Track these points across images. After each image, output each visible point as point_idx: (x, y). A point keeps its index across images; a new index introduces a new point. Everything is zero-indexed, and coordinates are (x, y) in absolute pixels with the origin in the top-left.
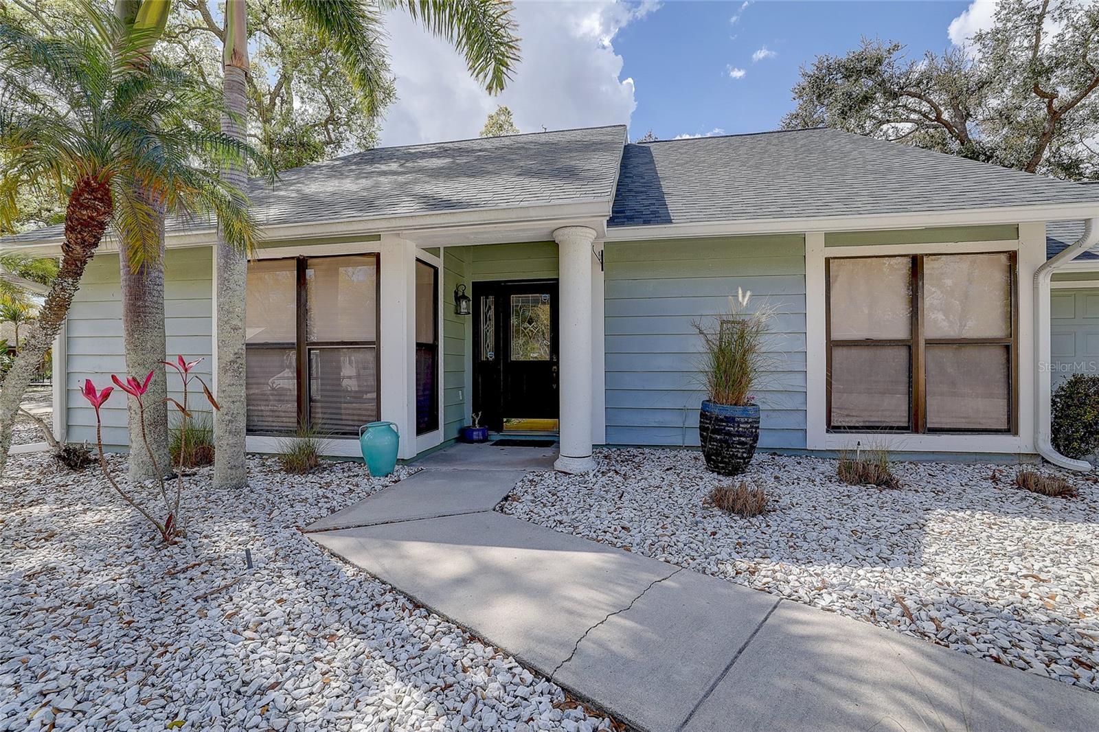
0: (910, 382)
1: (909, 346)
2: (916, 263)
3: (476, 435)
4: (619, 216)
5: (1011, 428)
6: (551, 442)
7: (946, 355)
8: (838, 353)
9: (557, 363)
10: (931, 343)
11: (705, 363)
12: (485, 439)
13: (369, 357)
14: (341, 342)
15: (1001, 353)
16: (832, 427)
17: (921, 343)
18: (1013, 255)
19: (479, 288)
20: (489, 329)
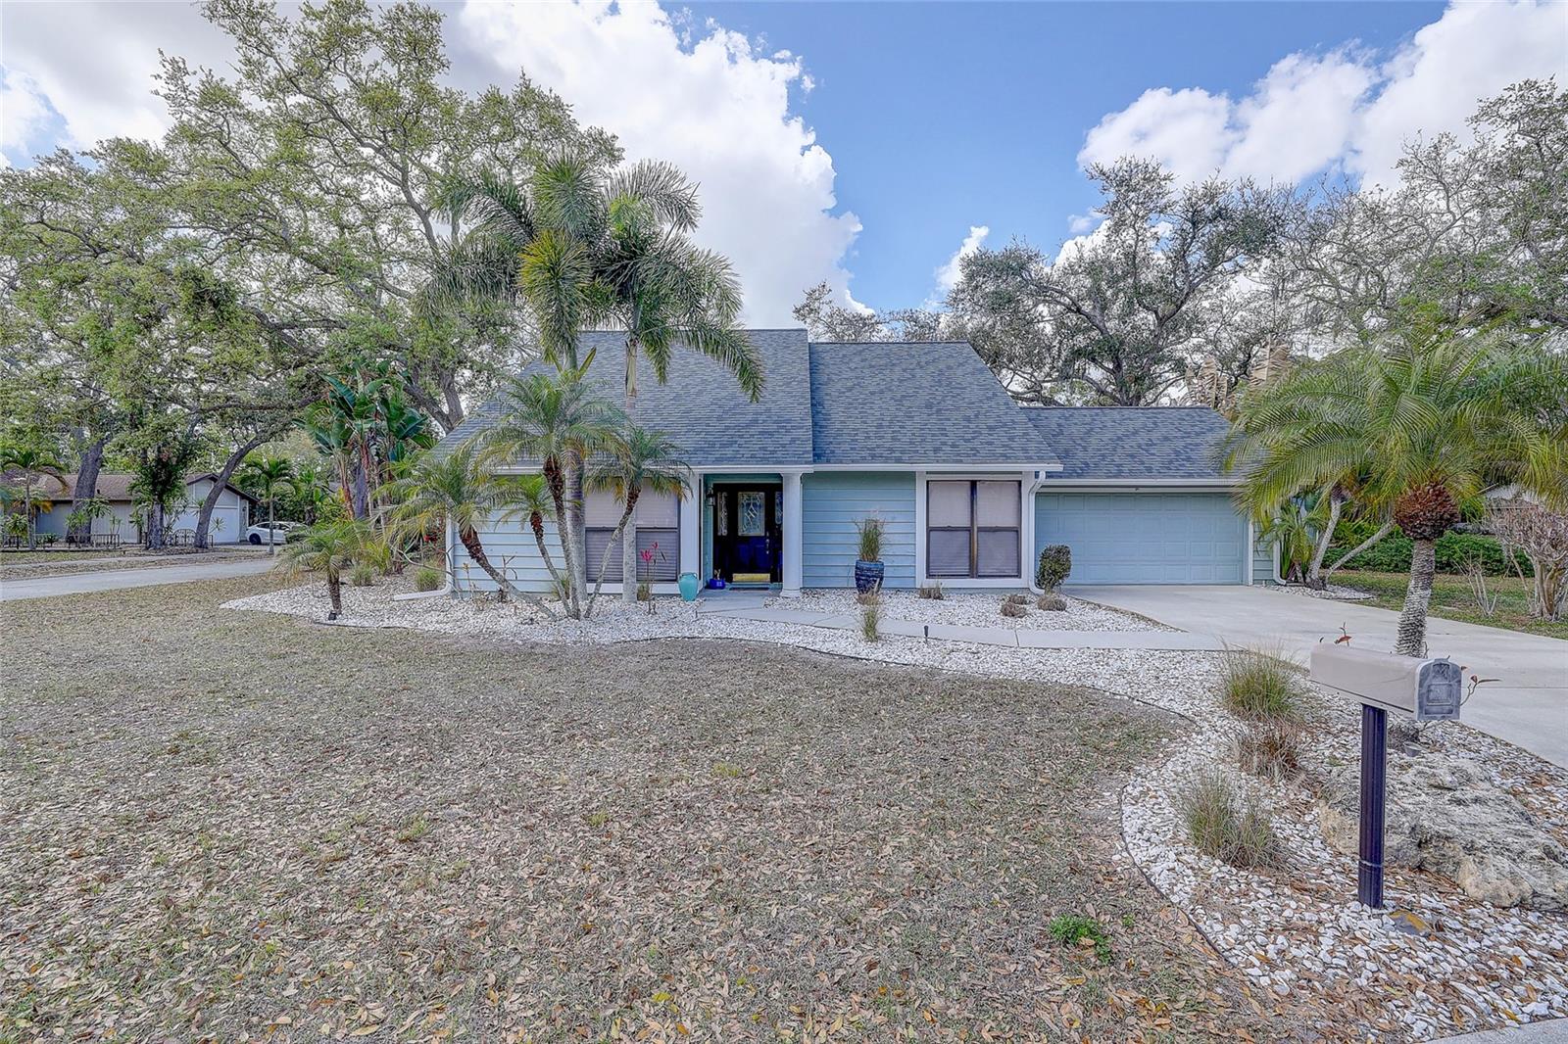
0: (970, 551)
1: (969, 530)
2: (973, 484)
3: (719, 584)
4: (816, 456)
5: (1019, 576)
6: (778, 588)
7: (988, 537)
8: (932, 534)
10: (980, 530)
11: (857, 539)
12: (723, 587)
13: (673, 536)
14: (655, 528)
15: (1013, 534)
16: (929, 576)
17: (976, 529)
18: (1020, 482)
19: (718, 488)
20: (723, 515)
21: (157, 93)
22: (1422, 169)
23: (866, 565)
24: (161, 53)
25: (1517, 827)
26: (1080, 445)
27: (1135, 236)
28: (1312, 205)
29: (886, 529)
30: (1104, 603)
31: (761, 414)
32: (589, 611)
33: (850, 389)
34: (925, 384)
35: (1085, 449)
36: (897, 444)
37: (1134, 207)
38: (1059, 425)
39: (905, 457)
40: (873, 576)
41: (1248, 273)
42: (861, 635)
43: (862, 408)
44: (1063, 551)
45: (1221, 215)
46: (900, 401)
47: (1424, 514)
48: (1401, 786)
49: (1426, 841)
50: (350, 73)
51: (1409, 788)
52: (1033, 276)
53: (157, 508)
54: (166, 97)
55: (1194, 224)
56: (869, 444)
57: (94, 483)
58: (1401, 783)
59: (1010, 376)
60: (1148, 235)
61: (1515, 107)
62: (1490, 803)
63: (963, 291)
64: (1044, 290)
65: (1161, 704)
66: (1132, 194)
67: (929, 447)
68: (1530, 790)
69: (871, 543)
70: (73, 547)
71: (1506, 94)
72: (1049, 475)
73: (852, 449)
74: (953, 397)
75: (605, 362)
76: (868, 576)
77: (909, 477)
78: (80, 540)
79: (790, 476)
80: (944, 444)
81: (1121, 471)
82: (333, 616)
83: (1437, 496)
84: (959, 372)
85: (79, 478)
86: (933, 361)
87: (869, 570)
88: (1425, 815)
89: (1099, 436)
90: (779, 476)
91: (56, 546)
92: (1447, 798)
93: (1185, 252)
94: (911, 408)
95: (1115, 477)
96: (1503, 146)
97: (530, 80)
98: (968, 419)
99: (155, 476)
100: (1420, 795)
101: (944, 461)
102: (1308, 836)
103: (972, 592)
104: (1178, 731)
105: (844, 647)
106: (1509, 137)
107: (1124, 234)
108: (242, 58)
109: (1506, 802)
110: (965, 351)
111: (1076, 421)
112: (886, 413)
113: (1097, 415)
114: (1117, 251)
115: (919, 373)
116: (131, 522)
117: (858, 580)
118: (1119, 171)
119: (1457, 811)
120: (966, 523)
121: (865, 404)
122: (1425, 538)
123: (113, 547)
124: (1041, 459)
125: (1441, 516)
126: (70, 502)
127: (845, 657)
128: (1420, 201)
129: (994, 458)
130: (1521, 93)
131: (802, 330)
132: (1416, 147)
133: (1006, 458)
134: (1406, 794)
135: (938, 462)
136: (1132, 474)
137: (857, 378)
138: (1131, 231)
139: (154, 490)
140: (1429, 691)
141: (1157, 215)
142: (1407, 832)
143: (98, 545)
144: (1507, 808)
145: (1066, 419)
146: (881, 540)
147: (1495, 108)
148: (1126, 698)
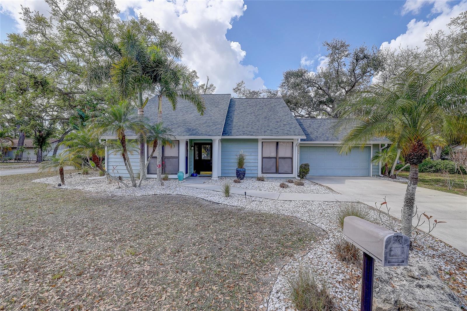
0: (276, 165)
1: (276, 158)
2: (277, 143)
3: (195, 175)
4: (224, 133)
5: (292, 173)
6: (210, 176)
7: (282, 160)
8: (264, 159)
9: (212, 160)
10: (280, 158)
11: (237, 161)
12: (196, 176)
13: (177, 160)
14: (171, 157)
15: (290, 160)
16: (263, 173)
17: (278, 158)
18: (293, 142)
19: (195, 144)
20: (197, 153)
21: (21, 19)
22: (432, 42)
23: (239, 169)
24: (21, 6)
25: (446, 305)
26: (315, 130)
27: (338, 65)
28: (396, 54)
29: (247, 157)
30: (319, 182)
31: (208, 120)
32: (140, 184)
33: (241, 112)
34: (266, 110)
35: (317, 132)
36: (252, 130)
37: (337, 55)
38: (310, 124)
39: (254, 134)
40: (241, 173)
41: (374, 76)
42: (223, 194)
43: (244, 118)
44: (307, 165)
45: (365, 57)
46: (256, 116)
47: (414, 154)
48: (396, 275)
49: (402, 309)
50: (86, 14)
51: (399, 276)
52: (306, 77)
53: (40, 150)
54: (24, 20)
55: (357, 60)
56: (244, 130)
57: (23, 142)
58: (396, 273)
59: (301, 110)
60: (342, 64)
61: (463, 20)
62: (434, 288)
63: (285, 83)
64: (310, 82)
65: (318, 225)
66: (337, 51)
67: (263, 131)
68: (457, 272)
69: (241, 162)
70: (16, 161)
71: (460, 16)
72: (302, 140)
73: (237, 131)
74: (274, 115)
75: (165, 104)
76: (240, 173)
77: (256, 140)
78: (18, 159)
79: (215, 140)
80: (268, 130)
81: (328, 139)
82: (60, 185)
83: (419, 146)
84: (278, 107)
85: (19, 141)
86: (270, 104)
87: (240, 171)
88: (403, 293)
89: (322, 128)
90: (211, 140)
91: (11, 161)
92: (415, 283)
93: (354, 69)
94: (260, 118)
95: (326, 141)
96: (459, 33)
97: (143, 16)
98: (277, 122)
99: (39, 140)
100: (403, 281)
101: (267, 135)
102: (352, 297)
103: (277, 178)
104: (319, 237)
105: (216, 199)
106: (461, 30)
107: (334, 63)
108: (52, 9)
109: (442, 288)
110: (281, 101)
111: (316, 123)
112: (251, 120)
113: (323, 121)
114: (332, 69)
115: (265, 107)
116: (35, 154)
117: (237, 174)
118: (333, 44)
119: (418, 292)
120: (275, 156)
121: (245, 117)
122: (414, 163)
123: (28, 161)
124: (299, 135)
125: (421, 155)
126: (16, 148)
127: (215, 203)
128: (432, 52)
129: (284, 134)
130: (465, 15)
131: (229, 94)
132: (431, 35)
133: (288, 134)
134: (398, 279)
135: (265, 136)
136: (332, 140)
137: (244, 109)
138: (337, 63)
139: (39, 144)
140: (391, 251)
141: (345, 57)
142: (393, 303)
143: (24, 161)
144: (442, 292)
145: (313, 122)
146: (245, 161)
147: (456, 21)
148: (306, 222)
